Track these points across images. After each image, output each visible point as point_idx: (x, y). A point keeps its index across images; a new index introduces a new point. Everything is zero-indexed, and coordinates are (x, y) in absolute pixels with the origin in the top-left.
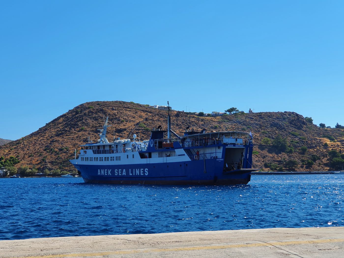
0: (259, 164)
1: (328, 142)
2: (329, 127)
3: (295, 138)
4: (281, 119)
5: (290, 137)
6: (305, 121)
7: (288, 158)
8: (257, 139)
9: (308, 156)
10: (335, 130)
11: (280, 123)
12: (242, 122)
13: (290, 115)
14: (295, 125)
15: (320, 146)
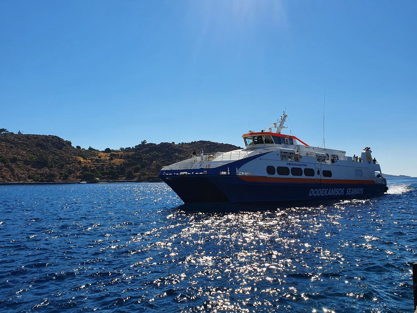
0: (24, 176)
1: (82, 160)
2: (84, 149)
3: (56, 156)
4: (45, 140)
5: (52, 155)
6: (65, 143)
7: (48, 171)
8: (24, 156)
9: (66, 170)
10: (87, 152)
11: (45, 144)
12: (10, 141)
13: (53, 138)
14: (56, 146)
15: (75, 163)
